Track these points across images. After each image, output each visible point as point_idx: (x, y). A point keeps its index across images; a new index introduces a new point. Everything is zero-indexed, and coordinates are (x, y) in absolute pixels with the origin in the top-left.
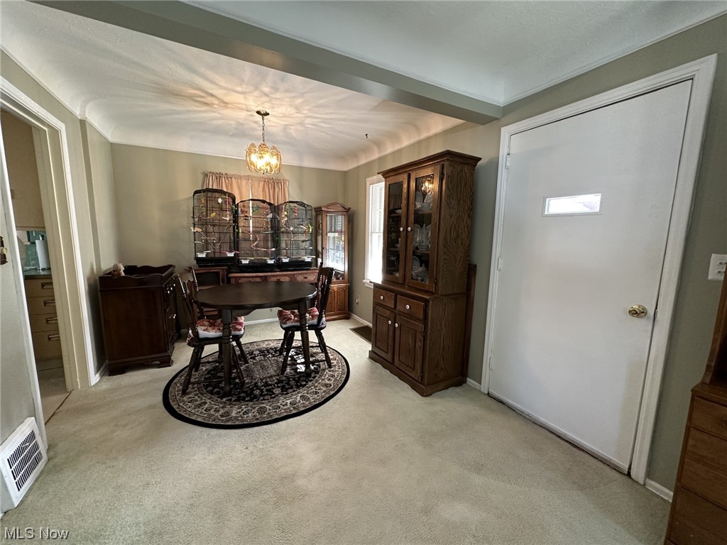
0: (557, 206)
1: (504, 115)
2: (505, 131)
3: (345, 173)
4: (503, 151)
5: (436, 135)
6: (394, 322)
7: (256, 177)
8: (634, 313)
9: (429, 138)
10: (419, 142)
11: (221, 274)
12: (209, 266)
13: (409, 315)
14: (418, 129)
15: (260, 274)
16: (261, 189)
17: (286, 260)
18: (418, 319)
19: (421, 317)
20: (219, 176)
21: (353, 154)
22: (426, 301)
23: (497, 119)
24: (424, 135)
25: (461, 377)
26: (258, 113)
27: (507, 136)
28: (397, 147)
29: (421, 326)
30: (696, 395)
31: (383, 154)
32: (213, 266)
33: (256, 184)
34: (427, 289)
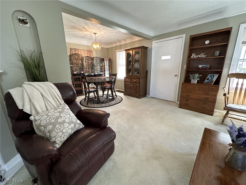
0: (163, 58)
1: (153, 38)
2: (153, 42)
3: (108, 48)
4: (153, 46)
5: (137, 41)
6: (131, 85)
7: (85, 50)
8: (175, 76)
9: (135, 41)
10: (132, 42)
11: (80, 78)
12: (77, 76)
13: (135, 82)
14: (132, 39)
15: (91, 78)
16: (87, 53)
17: (96, 74)
18: (137, 83)
19: (138, 82)
20: (75, 49)
21: (111, 43)
22: (139, 79)
23: (151, 39)
24: (133, 41)
25: (145, 95)
26: (94, 33)
27: (154, 43)
28: (125, 43)
29: (138, 84)
30: (182, 83)
31: (121, 44)
32: (78, 76)
33: (85, 52)
34: (139, 76)
